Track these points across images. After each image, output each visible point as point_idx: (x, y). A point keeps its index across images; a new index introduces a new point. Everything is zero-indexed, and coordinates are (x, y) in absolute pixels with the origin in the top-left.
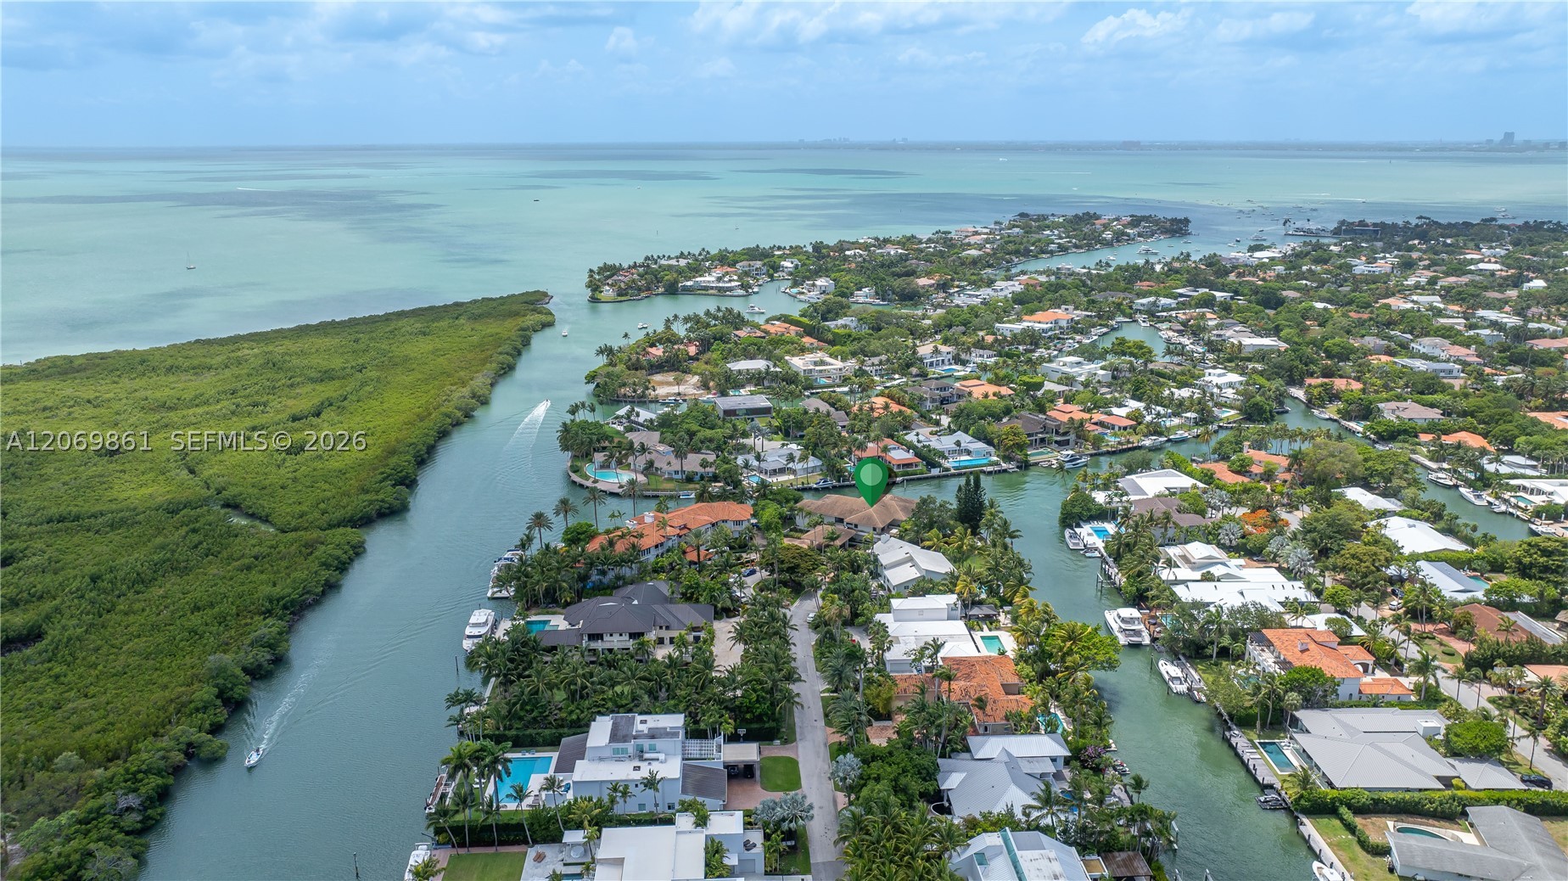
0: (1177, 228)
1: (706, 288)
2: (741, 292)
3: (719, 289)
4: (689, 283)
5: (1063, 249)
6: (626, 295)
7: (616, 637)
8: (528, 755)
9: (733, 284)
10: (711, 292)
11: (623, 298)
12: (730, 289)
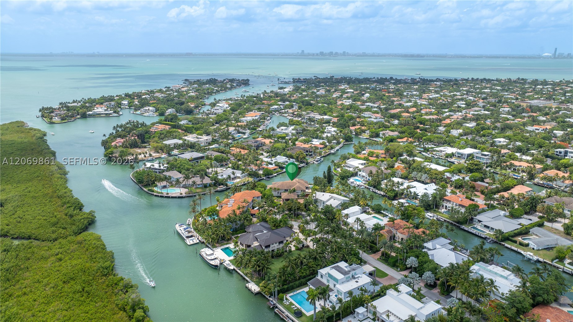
0: (246, 83)
1: (99, 114)
2: (116, 115)
3: (106, 114)
4: (90, 113)
5: (218, 91)
6: (65, 119)
7: (275, 245)
8: (295, 293)
9: (110, 112)
10: (102, 115)
11: (64, 121)
12: (110, 114)
